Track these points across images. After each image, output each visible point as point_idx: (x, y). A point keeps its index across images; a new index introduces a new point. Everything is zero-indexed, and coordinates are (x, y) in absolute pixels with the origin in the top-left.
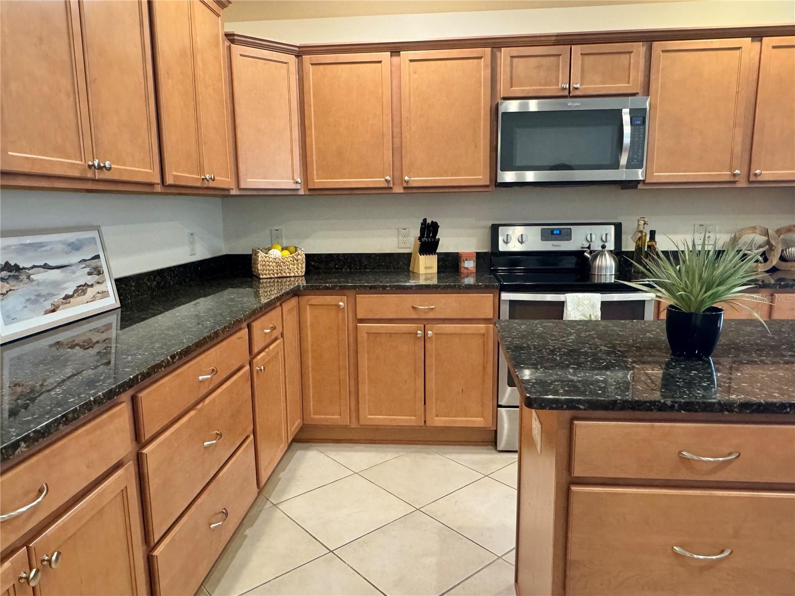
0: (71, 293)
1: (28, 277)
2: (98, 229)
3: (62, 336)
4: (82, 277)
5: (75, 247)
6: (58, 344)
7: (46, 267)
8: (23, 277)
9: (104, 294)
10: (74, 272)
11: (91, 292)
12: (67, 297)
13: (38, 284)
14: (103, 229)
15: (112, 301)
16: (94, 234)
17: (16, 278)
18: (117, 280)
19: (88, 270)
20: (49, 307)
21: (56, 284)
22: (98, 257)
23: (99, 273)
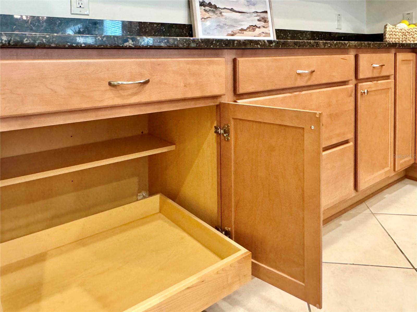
1: (221, 13)
7: (232, 10)
8: (218, 12)
9: (268, 34)
11: (258, 30)
12: (242, 30)
22: (266, 12)
23: (265, 21)
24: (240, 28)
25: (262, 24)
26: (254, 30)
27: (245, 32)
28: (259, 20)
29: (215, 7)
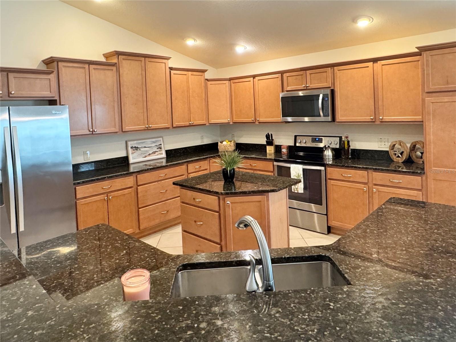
0: (151, 153)
1: (140, 149)
2: (162, 137)
3: (147, 163)
4: (155, 149)
5: (154, 142)
6: (146, 165)
7: (145, 147)
8: (138, 149)
9: (162, 154)
10: (152, 148)
11: (157, 153)
12: (150, 154)
13: (142, 151)
14: (164, 137)
15: (164, 155)
16: (161, 139)
17: (137, 150)
18: (166, 151)
19: (157, 148)
20: (144, 156)
21: (147, 151)
22: (161, 144)
23: (161, 148)
24: (149, 154)
25: (159, 150)
26: (155, 153)
27: (151, 155)
28: (157, 149)
29: (137, 147)
